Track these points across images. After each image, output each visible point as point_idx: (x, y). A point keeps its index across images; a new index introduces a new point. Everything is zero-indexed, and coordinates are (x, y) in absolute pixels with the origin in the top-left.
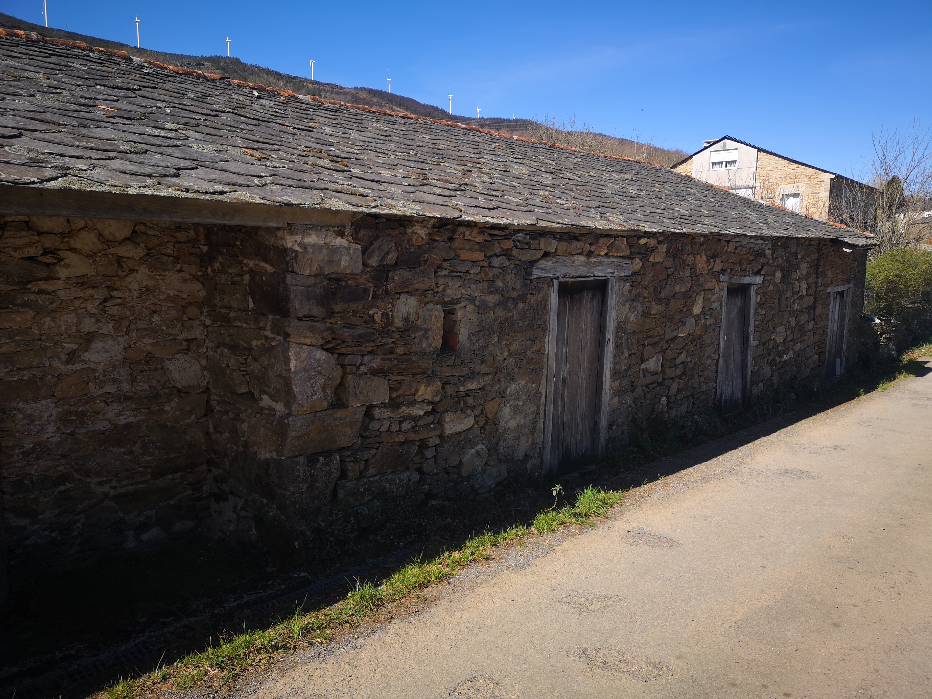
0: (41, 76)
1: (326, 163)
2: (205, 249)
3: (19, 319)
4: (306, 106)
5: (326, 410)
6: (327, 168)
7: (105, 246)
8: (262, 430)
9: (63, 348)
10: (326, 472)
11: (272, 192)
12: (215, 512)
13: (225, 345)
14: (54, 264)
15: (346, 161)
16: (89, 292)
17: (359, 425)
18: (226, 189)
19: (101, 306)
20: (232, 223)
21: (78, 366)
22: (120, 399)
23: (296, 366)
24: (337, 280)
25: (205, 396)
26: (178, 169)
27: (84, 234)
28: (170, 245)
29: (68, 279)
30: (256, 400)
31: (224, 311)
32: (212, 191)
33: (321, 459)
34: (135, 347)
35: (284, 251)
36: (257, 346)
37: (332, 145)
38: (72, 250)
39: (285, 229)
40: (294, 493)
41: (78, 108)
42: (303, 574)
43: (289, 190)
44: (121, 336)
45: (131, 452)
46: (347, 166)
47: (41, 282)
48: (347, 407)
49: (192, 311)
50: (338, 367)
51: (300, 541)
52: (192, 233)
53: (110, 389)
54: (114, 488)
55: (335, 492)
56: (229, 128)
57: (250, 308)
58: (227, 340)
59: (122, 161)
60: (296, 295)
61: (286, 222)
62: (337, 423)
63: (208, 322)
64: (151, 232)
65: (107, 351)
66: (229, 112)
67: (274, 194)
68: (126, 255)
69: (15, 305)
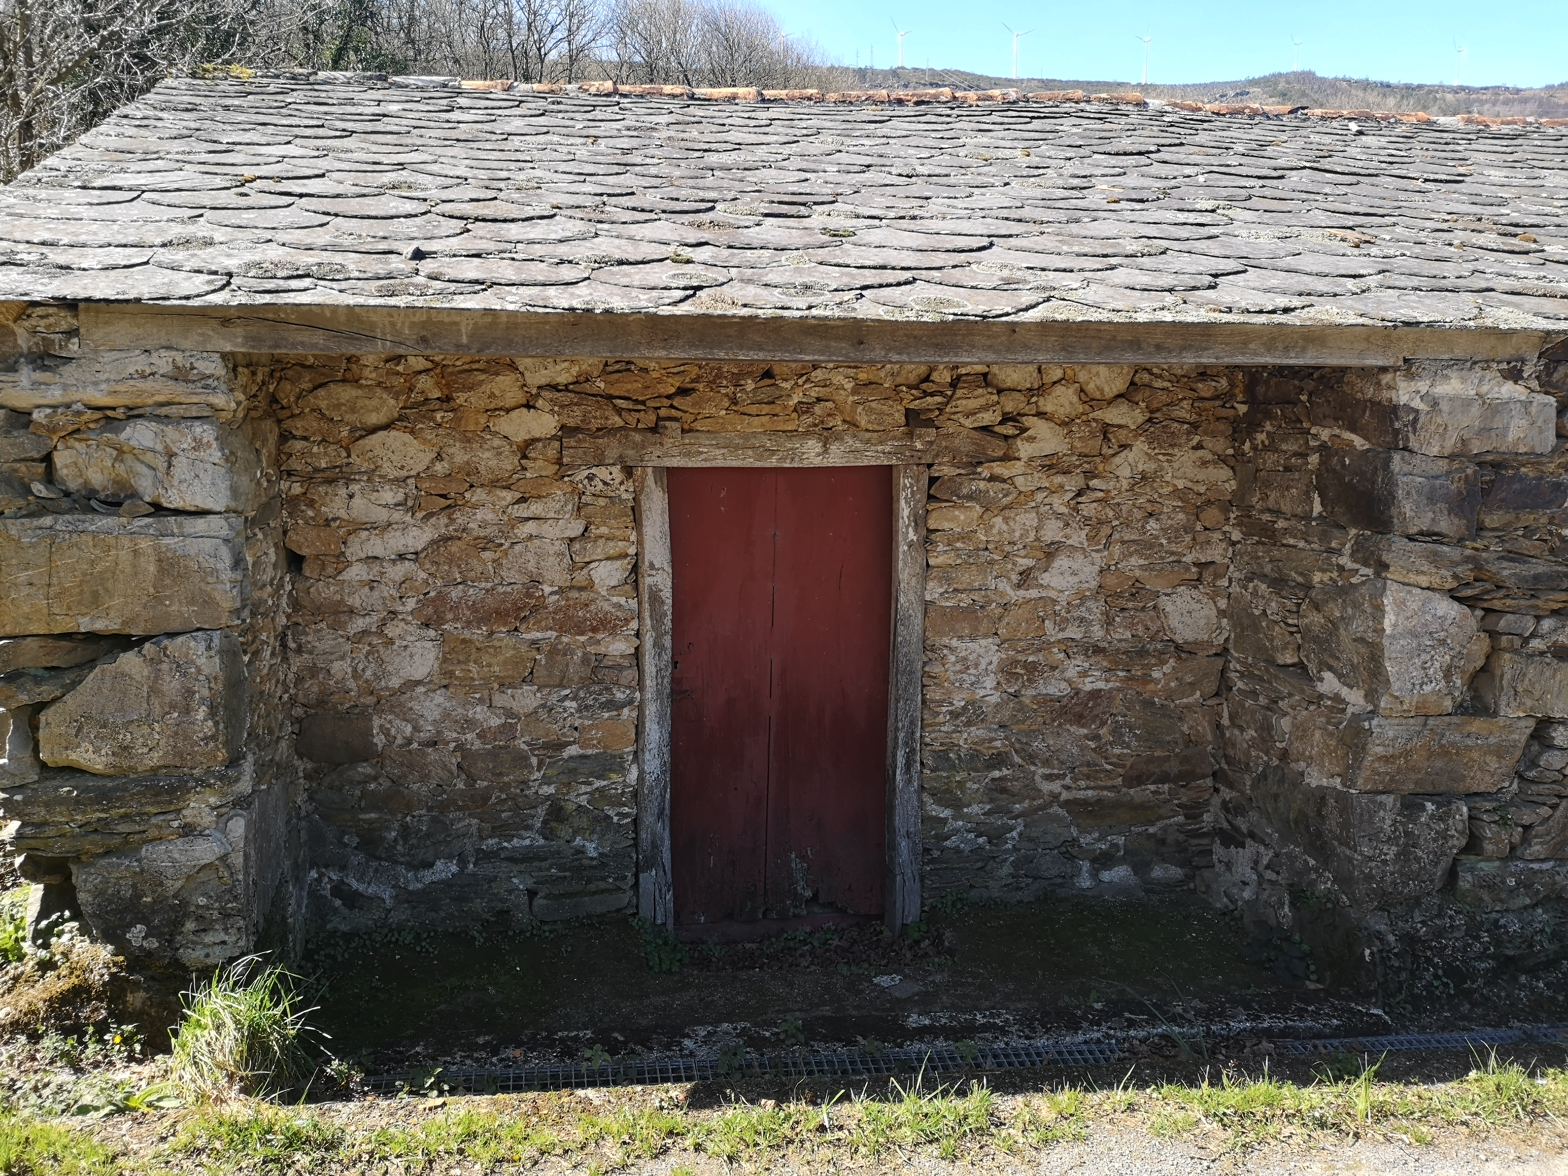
0: (1018, 153)
1: (1491, 239)
2: (1242, 409)
3: (962, 517)
4: (1451, 135)
5: (1449, 714)
6: (1492, 250)
7: (1087, 407)
8: (1318, 734)
9: (1014, 564)
10: (1437, 832)
11: (1379, 302)
12: (1220, 862)
13: (1263, 577)
14: (1016, 436)
15: (1532, 232)
16: (1059, 479)
17: (1518, 754)
18: (1296, 302)
19: (1072, 502)
20: (1300, 362)
21: (1033, 593)
22: (1087, 650)
23: (1395, 626)
24: (1497, 466)
25: (1220, 662)
26: (1216, 276)
27: (1059, 390)
28: (1185, 404)
29: (1031, 459)
30: (1311, 679)
31: (1266, 517)
32: (1270, 308)
33: (1430, 806)
34: (1117, 569)
35: (1393, 410)
36: (1321, 582)
37: (1503, 203)
38: (1040, 414)
39: (1396, 369)
40: (1370, 859)
41: (1067, 193)
42: (1374, 1011)
43: (1413, 298)
44: (1097, 551)
45: (1096, 737)
46: (1535, 241)
47: (994, 464)
48: (1495, 714)
49: (1212, 515)
50: (1482, 635)
51: (1375, 949)
52: (1224, 382)
53: (1074, 632)
54: (1067, 788)
55: (1452, 874)
56: (1304, 196)
57: (1315, 514)
58: (1268, 569)
59: (1129, 270)
60: (1408, 493)
61: (1401, 357)
62: (1469, 743)
63: (1236, 535)
64: (1159, 384)
65: (1074, 574)
66: (1304, 168)
67: (1383, 307)
68: (1116, 421)
69: (959, 498)
